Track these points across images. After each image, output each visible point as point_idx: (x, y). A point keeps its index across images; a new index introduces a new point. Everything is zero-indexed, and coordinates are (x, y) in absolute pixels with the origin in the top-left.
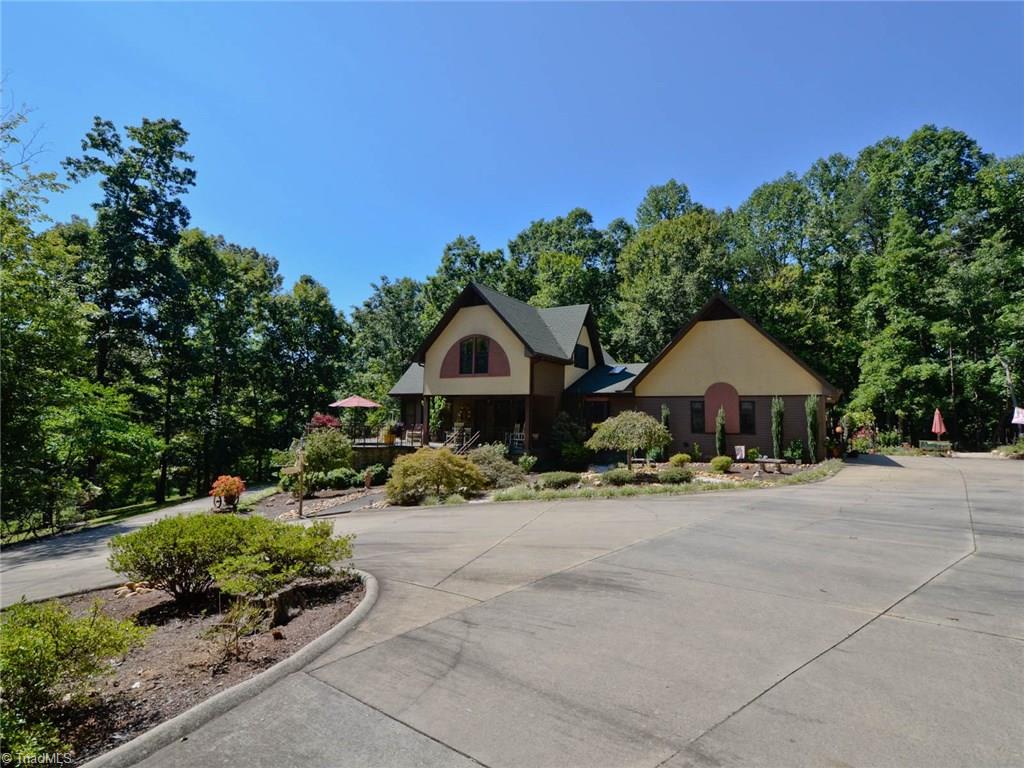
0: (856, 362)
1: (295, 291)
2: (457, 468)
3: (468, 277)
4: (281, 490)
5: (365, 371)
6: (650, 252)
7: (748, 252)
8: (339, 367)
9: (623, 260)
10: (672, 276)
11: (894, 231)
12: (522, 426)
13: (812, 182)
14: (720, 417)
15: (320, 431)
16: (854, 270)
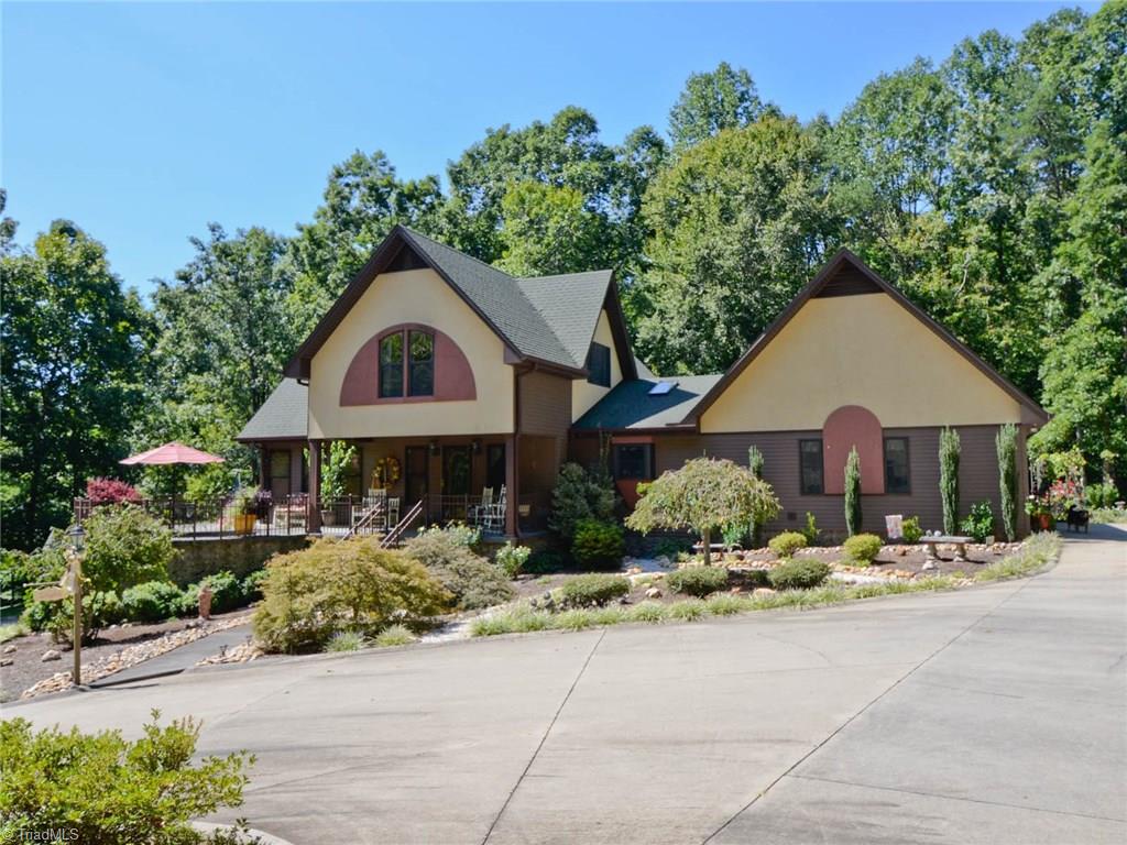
0: (1035, 373)
1: (37, 246)
2: (394, 575)
3: (374, 226)
4: (26, 629)
5: (179, 400)
6: (698, 184)
7: (862, 188)
8: (132, 392)
9: (653, 198)
10: (740, 227)
11: (1092, 156)
12: (497, 491)
13: (955, 76)
14: (851, 467)
15: (107, 512)
16: (1025, 222)
